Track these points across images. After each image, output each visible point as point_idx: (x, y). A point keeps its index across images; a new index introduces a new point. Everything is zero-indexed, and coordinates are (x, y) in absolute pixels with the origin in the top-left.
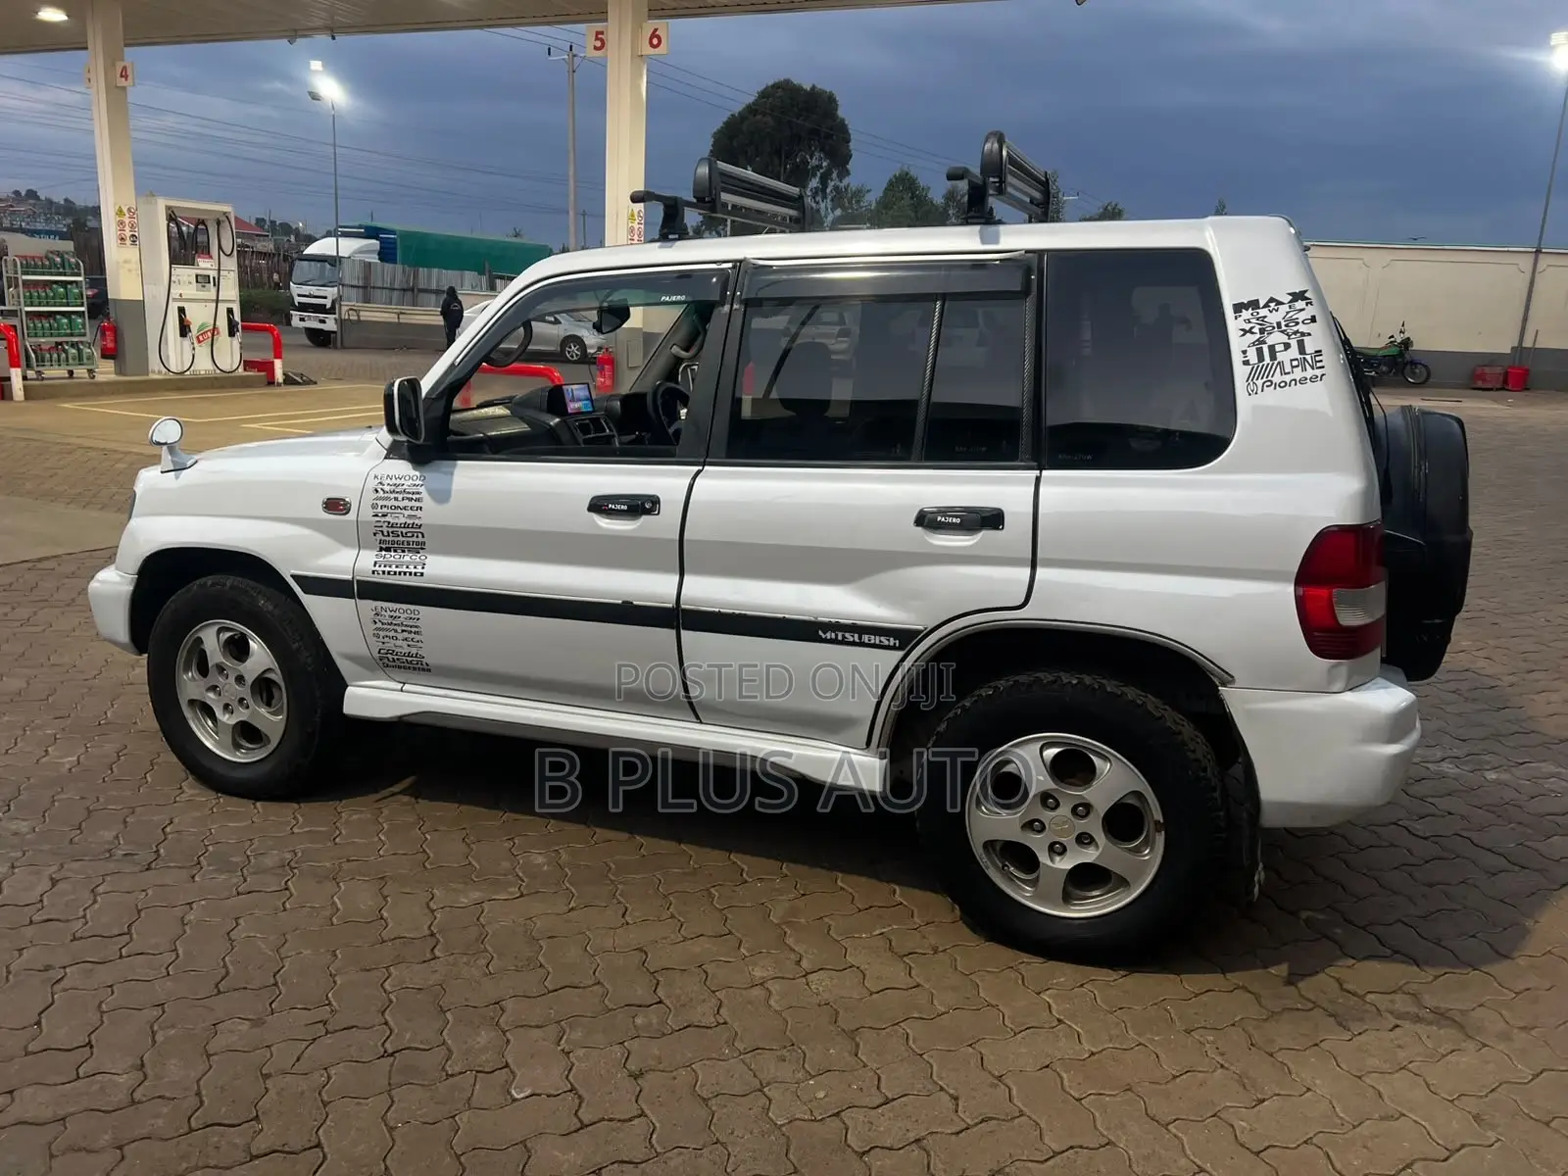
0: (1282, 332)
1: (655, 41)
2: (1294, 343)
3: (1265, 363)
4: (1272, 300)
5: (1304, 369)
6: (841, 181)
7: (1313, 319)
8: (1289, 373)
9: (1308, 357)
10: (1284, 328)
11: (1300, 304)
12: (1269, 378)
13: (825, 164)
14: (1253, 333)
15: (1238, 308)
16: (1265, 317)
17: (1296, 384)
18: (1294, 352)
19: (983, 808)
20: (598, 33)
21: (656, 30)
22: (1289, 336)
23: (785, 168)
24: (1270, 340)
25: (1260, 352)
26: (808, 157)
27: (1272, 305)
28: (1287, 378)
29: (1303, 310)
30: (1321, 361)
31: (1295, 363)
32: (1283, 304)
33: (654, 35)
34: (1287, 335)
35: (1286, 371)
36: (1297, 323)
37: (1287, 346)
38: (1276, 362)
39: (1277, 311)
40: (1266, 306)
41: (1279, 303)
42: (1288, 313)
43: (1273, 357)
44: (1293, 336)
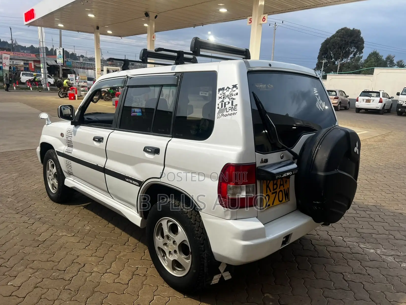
0: (228, 98)
1: (264, 20)
2: (231, 102)
3: (223, 108)
4: (228, 87)
5: (232, 111)
6: (360, 55)
7: (237, 94)
8: (228, 112)
9: (233, 107)
10: (229, 97)
11: (235, 89)
12: (223, 113)
13: (355, 50)
14: (221, 98)
15: (220, 90)
16: (225, 93)
17: (229, 116)
18: (230, 105)
19: (159, 237)
20: (250, 19)
21: (264, 17)
22: (230, 99)
23: (343, 52)
24: (225, 101)
25: (222, 104)
26: (350, 48)
27: (228, 89)
28: (227, 113)
29: (235, 91)
30: (236, 108)
31: (230, 108)
32: (230, 89)
33: (264, 18)
34: (229, 99)
35: (227, 111)
36: (233, 95)
37: (229, 103)
38: (225, 108)
39: (228, 91)
40: (226, 89)
41: (229, 88)
42: (231, 92)
43: (225, 106)
44: (231, 100)
